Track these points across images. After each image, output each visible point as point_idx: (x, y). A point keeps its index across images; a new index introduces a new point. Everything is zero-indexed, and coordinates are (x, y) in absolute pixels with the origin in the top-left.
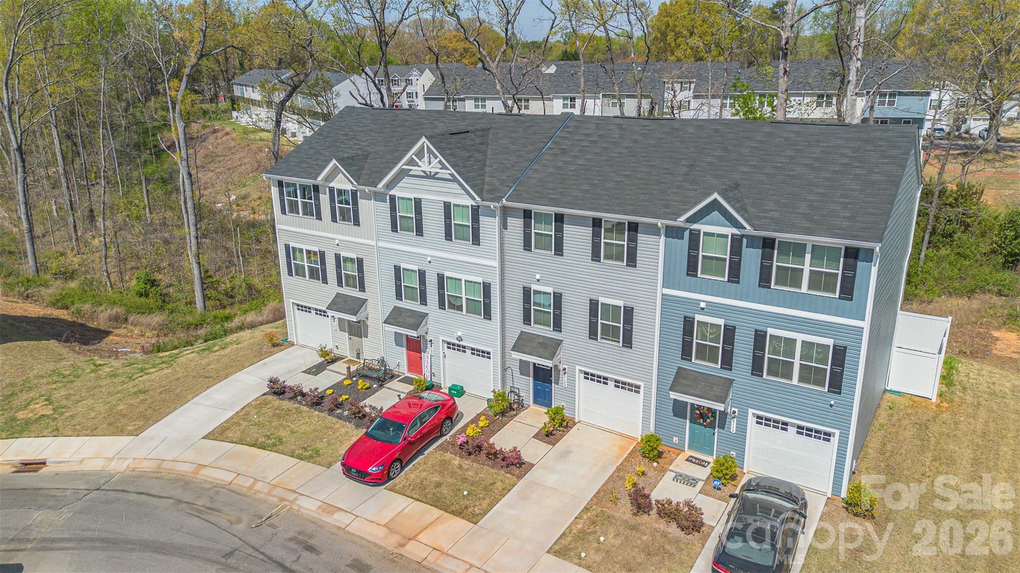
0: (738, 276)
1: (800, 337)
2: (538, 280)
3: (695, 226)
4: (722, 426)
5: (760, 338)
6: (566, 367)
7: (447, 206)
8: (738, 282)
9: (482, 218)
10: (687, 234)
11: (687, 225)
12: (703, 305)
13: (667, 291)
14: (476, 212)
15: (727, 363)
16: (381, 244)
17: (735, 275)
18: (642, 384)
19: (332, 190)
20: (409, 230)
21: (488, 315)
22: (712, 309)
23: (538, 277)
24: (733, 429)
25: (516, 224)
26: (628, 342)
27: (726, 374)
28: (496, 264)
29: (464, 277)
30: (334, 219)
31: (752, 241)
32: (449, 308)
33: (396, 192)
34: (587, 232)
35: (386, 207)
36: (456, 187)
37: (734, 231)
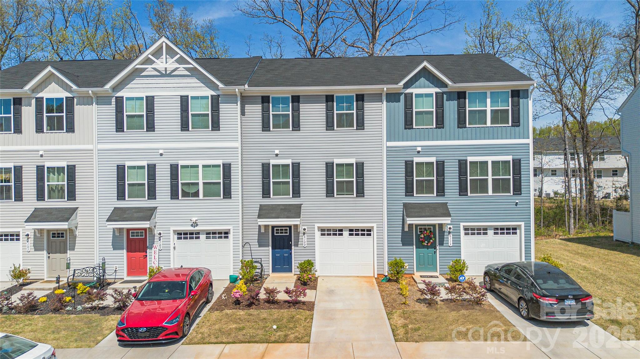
0: (443, 123)
1: (489, 159)
2: (277, 155)
3: (409, 91)
4: (441, 244)
5: (462, 164)
6: (306, 227)
7: (184, 100)
8: (443, 128)
9: (222, 106)
10: (402, 98)
11: (402, 91)
12: (419, 149)
14: (215, 102)
15: (441, 191)
16: (101, 146)
17: (440, 123)
18: (374, 225)
19: (39, 101)
20: (139, 128)
21: (227, 194)
22: (427, 151)
23: (277, 152)
24: (451, 243)
25: (255, 110)
26: (361, 193)
27: (441, 200)
28: (238, 144)
29: (200, 163)
30: (39, 129)
31: (451, 96)
33: (124, 93)
34: (321, 107)
35: (111, 109)
36: (194, 82)
37: (438, 90)
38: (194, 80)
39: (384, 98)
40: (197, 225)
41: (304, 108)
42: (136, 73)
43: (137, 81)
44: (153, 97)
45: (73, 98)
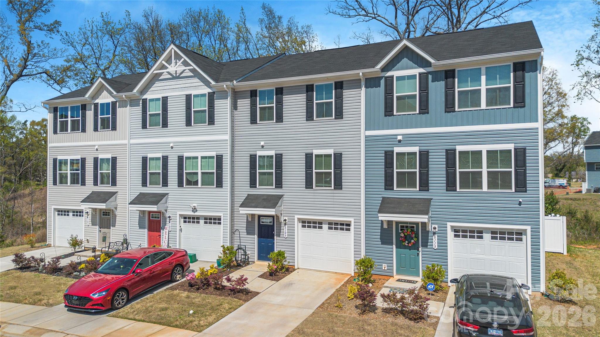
0: (427, 108)
1: (484, 148)
2: (263, 146)
3: (389, 74)
4: (425, 245)
5: (450, 154)
6: (286, 218)
7: (188, 98)
8: (428, 113)
9: (217, 102)
10: (383, 82)
11: (383, 74)
12: (400, 138)
13: (369, 133)
14: (211, 97)
15: (425, 186)
16: (133, 141)
17: (424, 109)
18: (352, 220)
19: (96, 105)
20: (157, 124)
21: (220, 184)
22: (408, 140)
23: (262, 143)
24: (435, 245)
25: (244, 104)
26: (338, 185)
27: (424, 195)
28: (227, 137)
29: (199, 155)
30: (96, 129)
31: (437, 76)
32: (187, 184)
33: (148, 96)
34: (302, 98)
35: (138, 110)
36: (196, 81)
37: (422, 70)
38: (196, 80)
39: (363, 83)
40: (197, 211)
41: (287, 99)
42: (156, 78)
43: (157, 84)
44: (167, 97)
45: (116, 102)
